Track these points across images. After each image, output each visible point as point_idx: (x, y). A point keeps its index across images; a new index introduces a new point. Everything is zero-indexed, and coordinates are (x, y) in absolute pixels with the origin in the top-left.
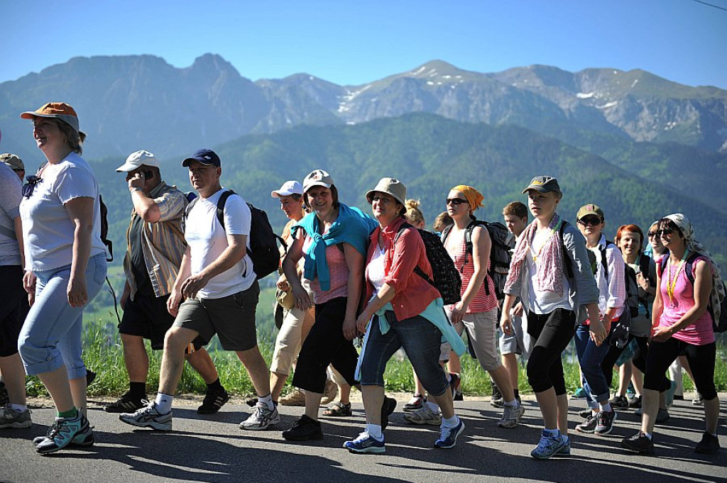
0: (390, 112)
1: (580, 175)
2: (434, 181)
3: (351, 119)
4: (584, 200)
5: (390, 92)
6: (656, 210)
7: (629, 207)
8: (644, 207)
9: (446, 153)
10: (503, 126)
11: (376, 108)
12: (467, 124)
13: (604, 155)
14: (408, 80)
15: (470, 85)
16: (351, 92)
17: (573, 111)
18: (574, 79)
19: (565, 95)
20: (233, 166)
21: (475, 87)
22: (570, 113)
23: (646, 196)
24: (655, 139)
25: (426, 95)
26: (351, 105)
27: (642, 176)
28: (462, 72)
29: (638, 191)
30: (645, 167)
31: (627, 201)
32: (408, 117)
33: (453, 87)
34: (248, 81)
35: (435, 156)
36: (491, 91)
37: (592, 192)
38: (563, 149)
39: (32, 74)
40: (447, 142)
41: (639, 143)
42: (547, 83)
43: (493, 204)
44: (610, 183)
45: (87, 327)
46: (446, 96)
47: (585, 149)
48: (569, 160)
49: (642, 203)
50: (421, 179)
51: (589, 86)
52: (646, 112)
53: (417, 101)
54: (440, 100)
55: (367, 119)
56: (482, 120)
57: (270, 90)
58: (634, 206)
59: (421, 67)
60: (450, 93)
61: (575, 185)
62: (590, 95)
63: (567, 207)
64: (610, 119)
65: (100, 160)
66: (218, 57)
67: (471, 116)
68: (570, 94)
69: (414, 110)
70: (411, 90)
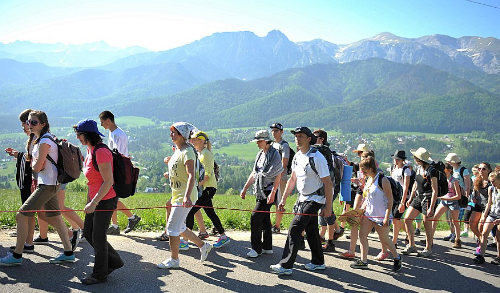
0: (360, 57)
1: (457, 89)
2: (381, 92)
3: (342, 61)
4: (460, 102)
5: (361, 48)
6: (497, 109)
7: (482, 108)
8: (491, 107)
9: (388, 78)
10: (417, 65)
11: (354, 55)
12: (399, 64)
13: (470, 81)
14: (371, 42)
15: (402, 44)
16: (342, 48)
17: (456, 58)
18: (457, 42)
19: (452, 50)
20: (283, 83)
21: (405, 45)
22: (454, 59)
23: (492, 102)
24: (499, 73)
25: (379, 49)
26: (342, 54)
27: (491, 91)
28: (399, 38)
29: (488, 99)
30: (493, 87)
31: (482, 104)
32: (370, 60)
33: (393, 45)
34: (293, 42)
35: (382, 79)
36: (413, 47)
37: (463, 99)
38: (449, 77)
39: (196, 41)
40: (389, 72)
41: (490, 75)
42: (442, 43)
43: (411, 104)
44: (473, 95)
45: (215, 155)
46: (390, 50)
47: (461, 77)
48: (452, 82)
49: (490, 105)
50: (375, 91)
51: (465, 45)
52: (495, 59)
53: (375, 52)
54: (386, 52)
55: (349, 61)
56: (407, 62)
57: (302, 47)
58: (486, 107)
59: (377, 35)
60: (392, 48)
61: (455, 96)
62: (465, 50)
63: (450, 106)
64: (475, 62)
65: (224, 80)
66: (278, 31)
67: (402, 60)
68: (455, 49)
69: (373, 56)
70: (372, 47)
